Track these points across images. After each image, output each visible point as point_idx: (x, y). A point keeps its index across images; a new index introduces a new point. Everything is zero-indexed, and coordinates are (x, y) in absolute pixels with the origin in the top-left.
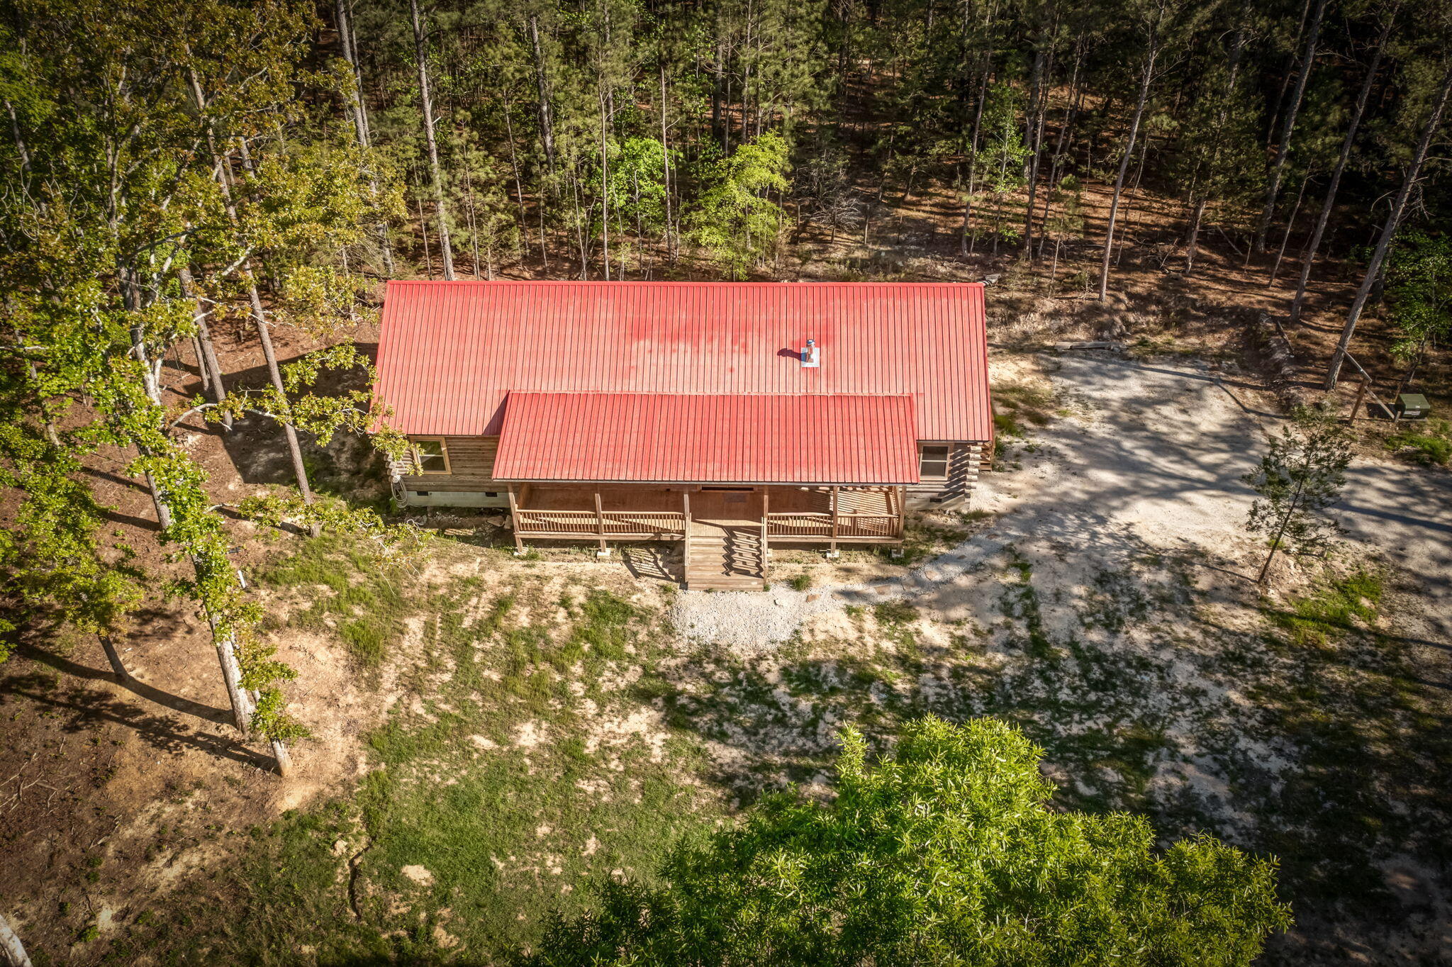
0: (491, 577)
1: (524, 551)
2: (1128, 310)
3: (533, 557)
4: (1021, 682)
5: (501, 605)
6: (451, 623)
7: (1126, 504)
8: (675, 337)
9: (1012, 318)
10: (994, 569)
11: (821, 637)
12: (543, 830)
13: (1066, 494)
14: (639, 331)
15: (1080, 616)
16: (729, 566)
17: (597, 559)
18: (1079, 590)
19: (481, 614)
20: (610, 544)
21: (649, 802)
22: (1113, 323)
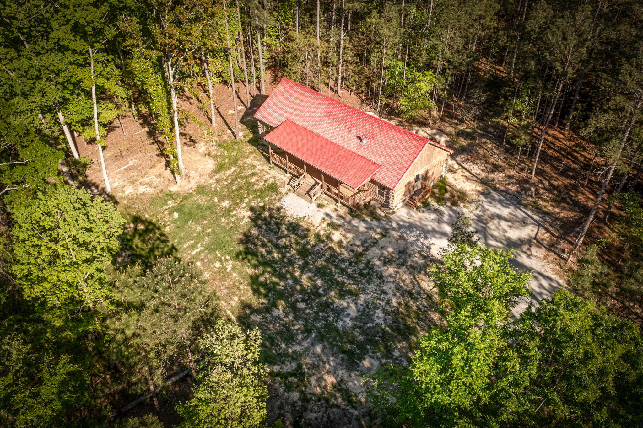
0: (259, 168)
1: (272, 165)
2: (544, 188)
3: (272, 168)
4: (343, 261)
5: (253, 174)
6: (240, 173)
7: (441, 238)
8: (335, 120)
9: (493, 172)
10: (375, 231)
11: (310, 221)
12: (205, 222)
13: (426, 225)
14: (328, 115)
15: (381, 256)
16: (308, 193)
17: (285, 176)
18: (390, 250)
19: (247, 174)
20: (290, 173)
21: (229, 230)
22: (529, 189)
